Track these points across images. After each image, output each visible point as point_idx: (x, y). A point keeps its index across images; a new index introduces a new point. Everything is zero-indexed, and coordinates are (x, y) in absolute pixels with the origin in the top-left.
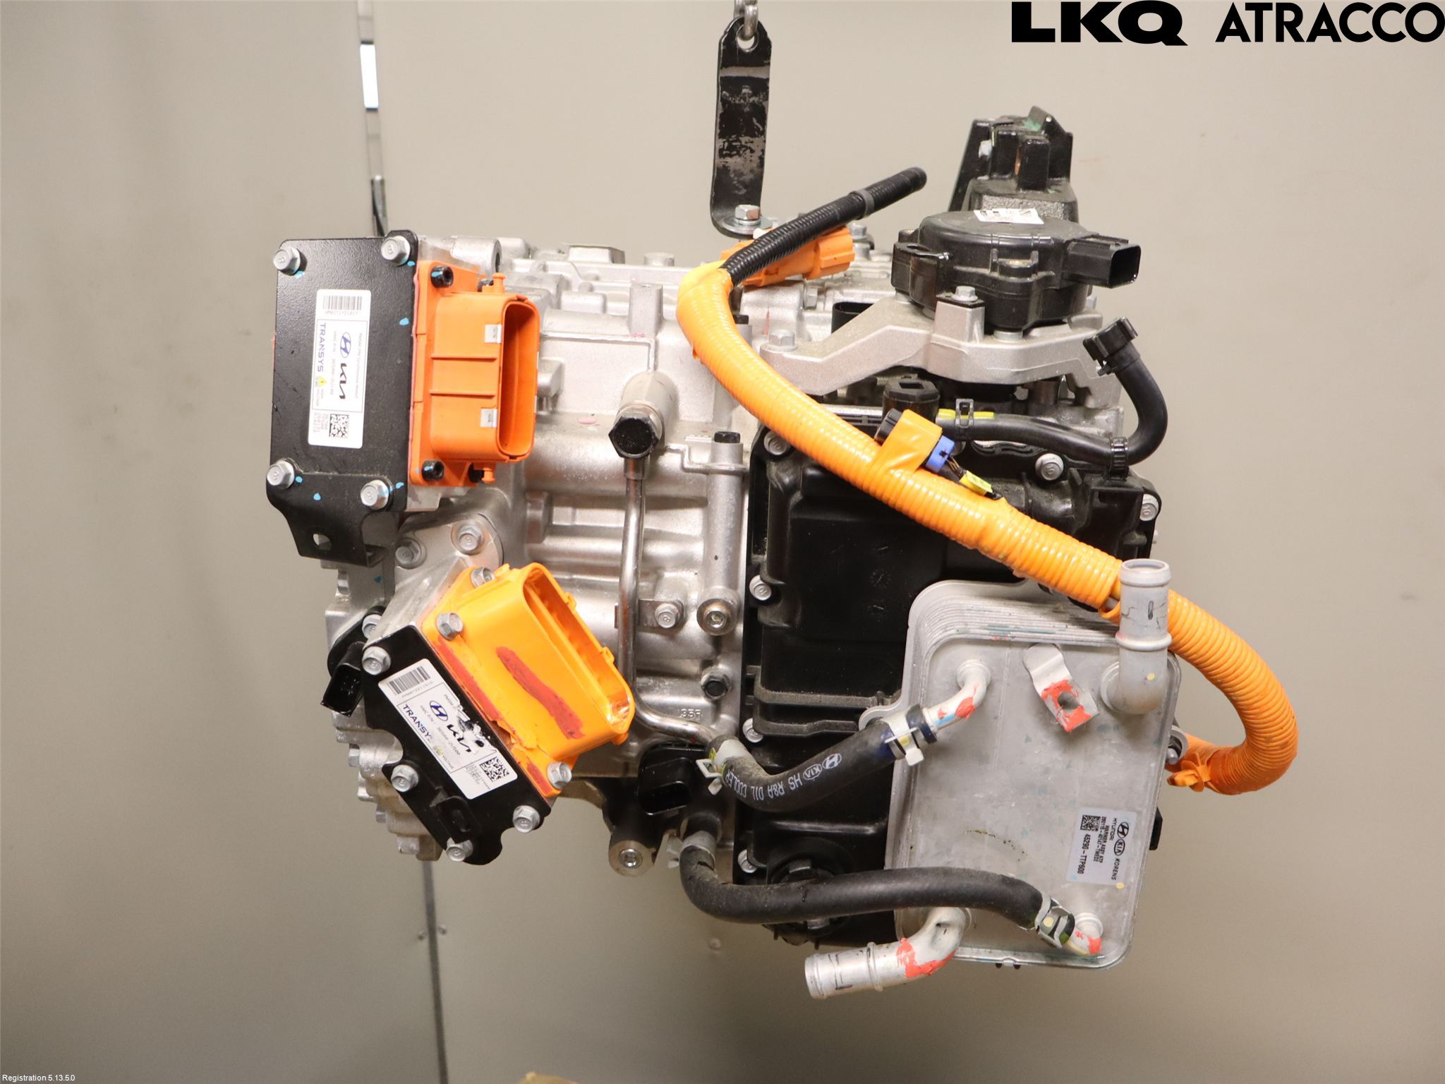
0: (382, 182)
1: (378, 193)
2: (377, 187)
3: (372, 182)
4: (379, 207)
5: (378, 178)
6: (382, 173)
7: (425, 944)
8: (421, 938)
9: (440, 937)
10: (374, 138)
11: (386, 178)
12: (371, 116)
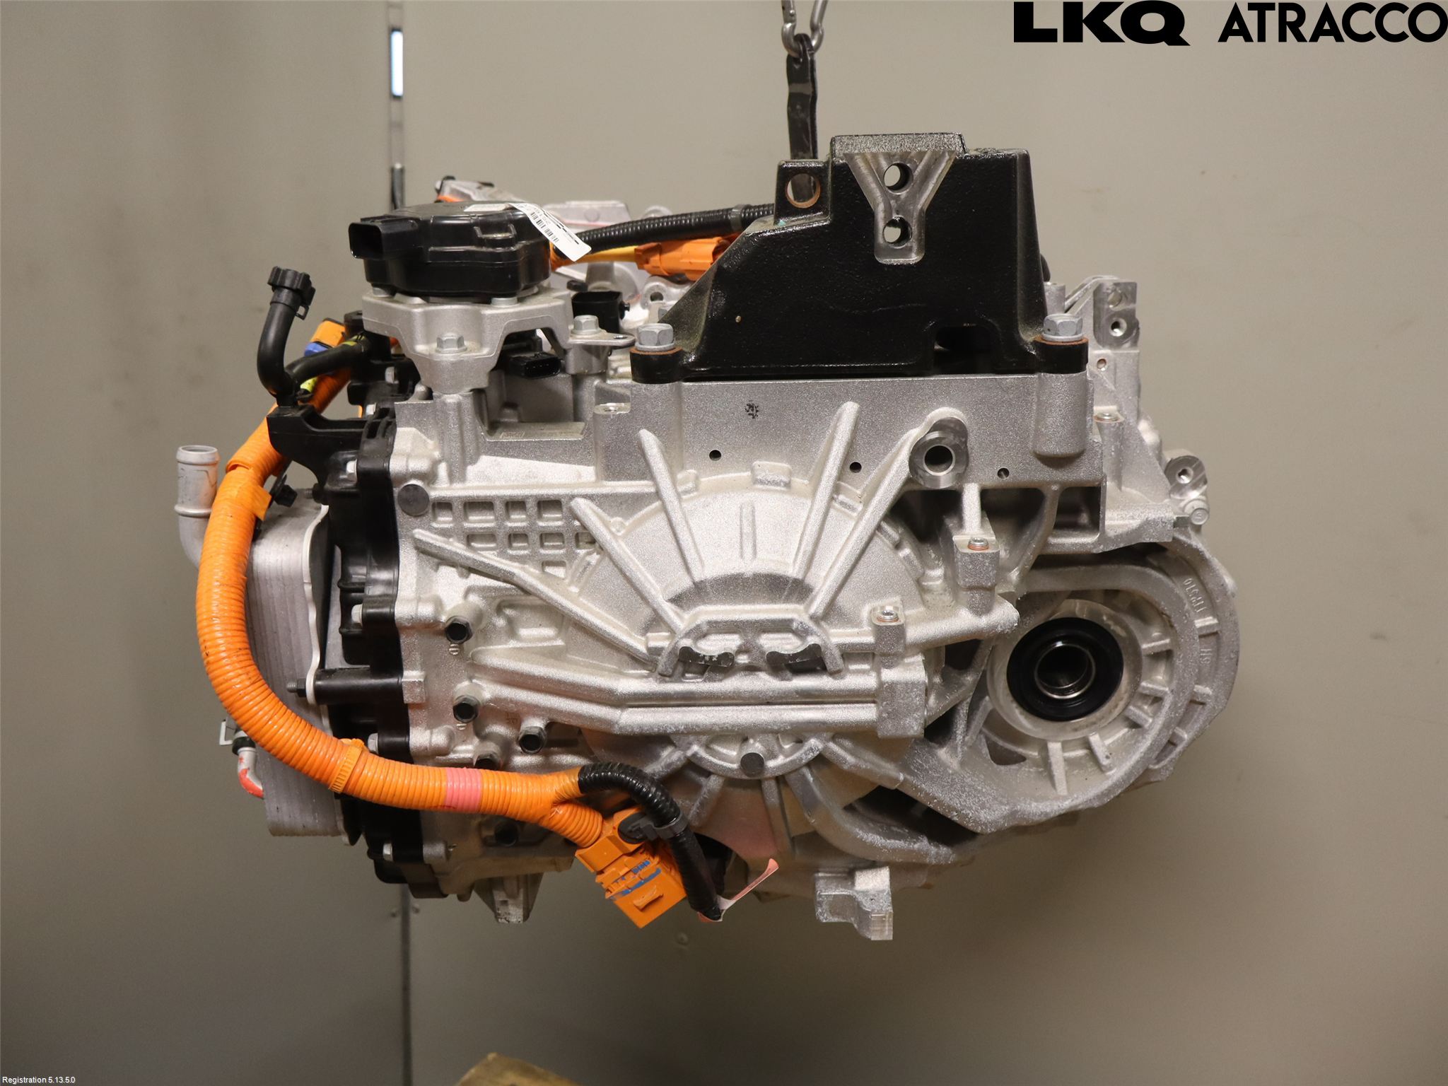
0: (402, 171)
1: (397, 182)
2: (397, 175)
3: (393, 170)
4: (398, 194)
5: (398, 166)
6: (402, 162)
7: (397, 921)
8: (394, 915)
9: (413, 916)
10: (396, 126)
11: (407, 169)
12: (395, 104)
